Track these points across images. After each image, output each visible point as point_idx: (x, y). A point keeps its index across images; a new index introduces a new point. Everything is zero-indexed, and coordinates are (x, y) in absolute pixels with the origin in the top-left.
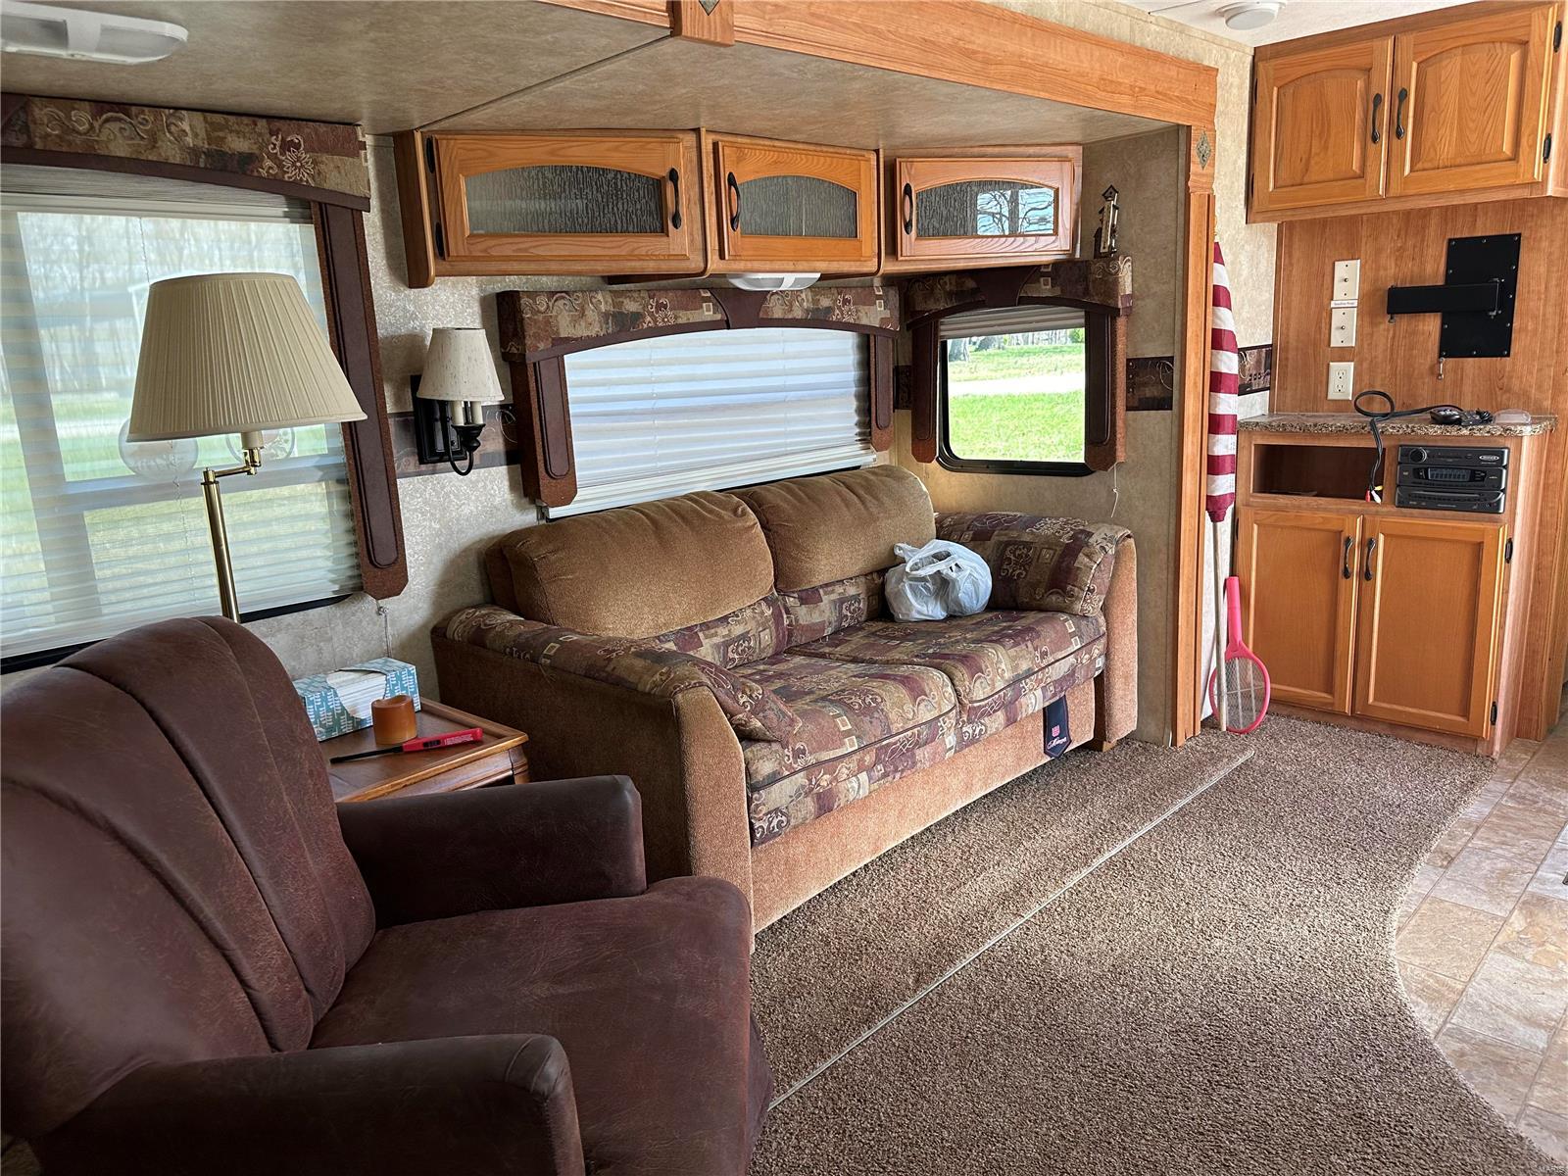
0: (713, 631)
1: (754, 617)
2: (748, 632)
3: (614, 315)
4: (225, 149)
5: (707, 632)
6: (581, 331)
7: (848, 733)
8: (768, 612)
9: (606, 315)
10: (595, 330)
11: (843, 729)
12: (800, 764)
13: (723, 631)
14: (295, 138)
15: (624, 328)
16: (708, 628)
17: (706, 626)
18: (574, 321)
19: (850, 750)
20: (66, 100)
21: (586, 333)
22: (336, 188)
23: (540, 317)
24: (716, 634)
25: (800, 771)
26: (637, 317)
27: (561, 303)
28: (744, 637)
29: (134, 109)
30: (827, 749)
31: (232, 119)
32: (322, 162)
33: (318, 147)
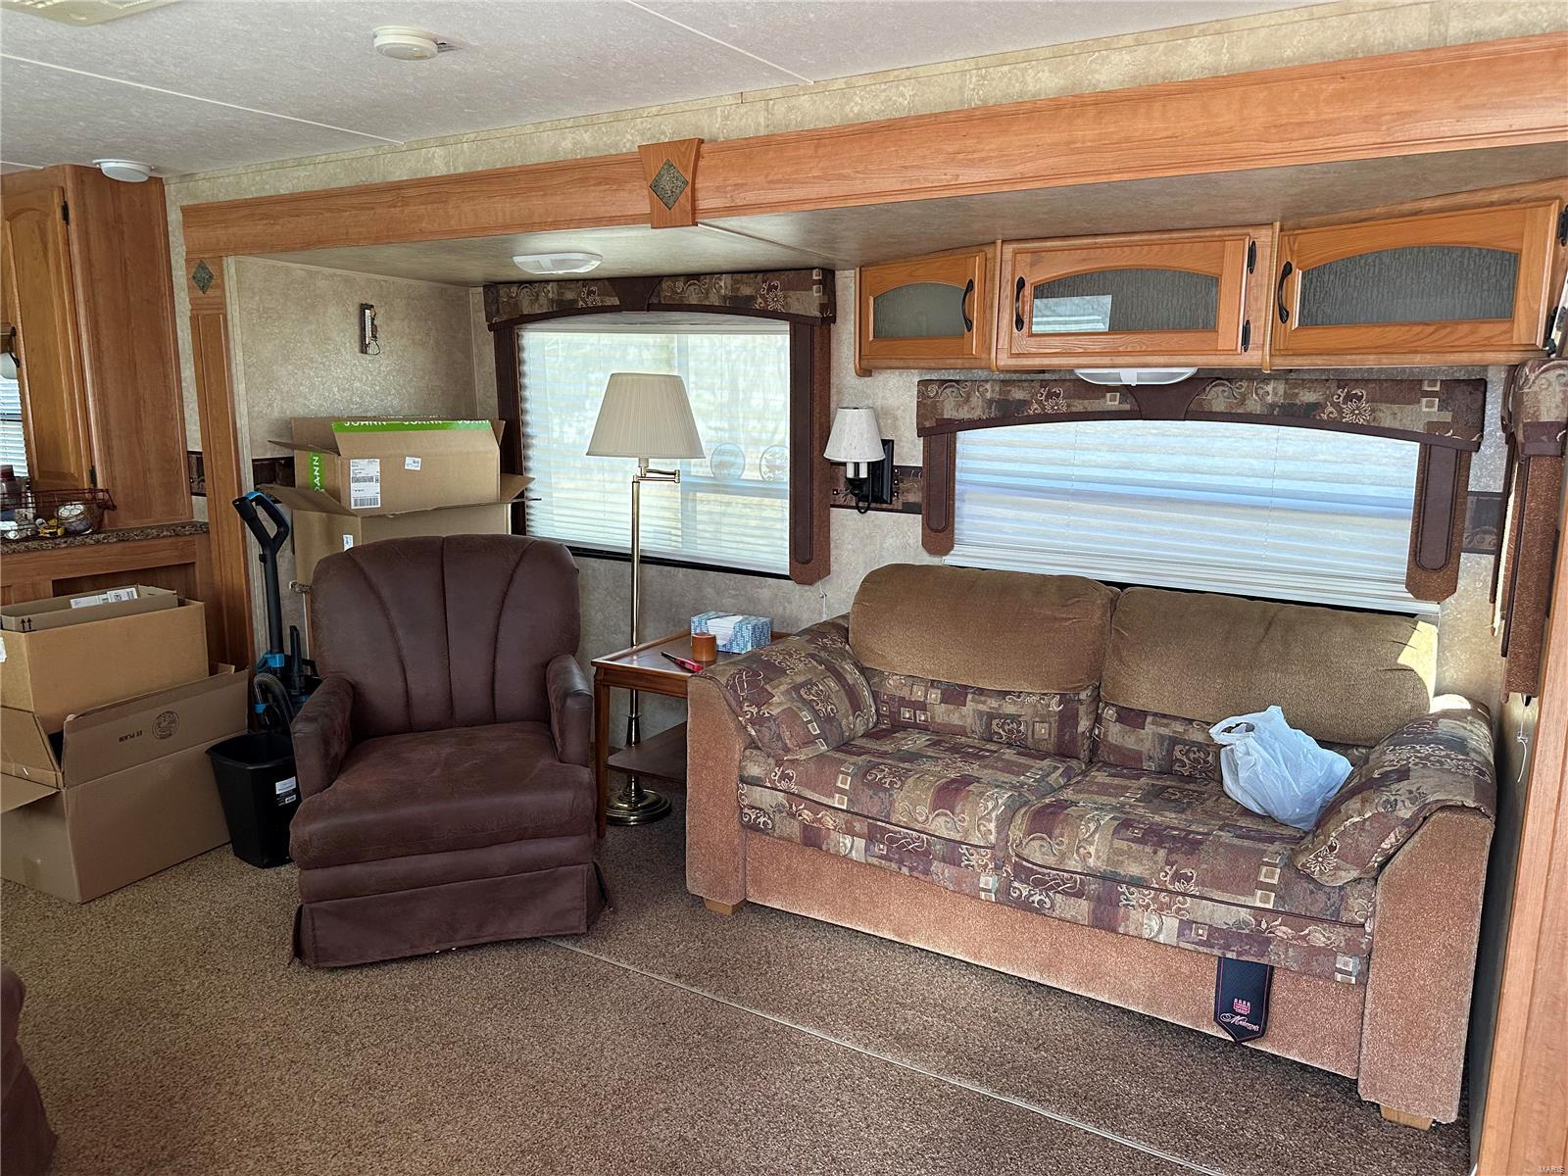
0: (983, 698)
1: (1035, 706)
2: (1020, 716)
3: (998, 402)
4: (739, 294)
5: (976, 697)
6: (964, 414)
7: (842, 792)
8: (1055, 708)
9: (991, 402)
10: (977, 414)
11: (839, 784)
12: (783, 785)
13: (993, 703)
14: (776, 283)
15: (1007, 414)
16: (981, 695)
17: (981, 691)
18: (958, 406)
19: (836, 805)
20: (674, 277)
21: (967, 416)
22: (796, 313)
23: (929, 401)
24: (984, 703)
25: (781, 791)
26: (1024, 403)
27: (948, 391)
28: (1015, 718)
29: (702, 277)
30: (814, 790)
31: (745, 276)
32: (789, 297)
33: (788, 287)
